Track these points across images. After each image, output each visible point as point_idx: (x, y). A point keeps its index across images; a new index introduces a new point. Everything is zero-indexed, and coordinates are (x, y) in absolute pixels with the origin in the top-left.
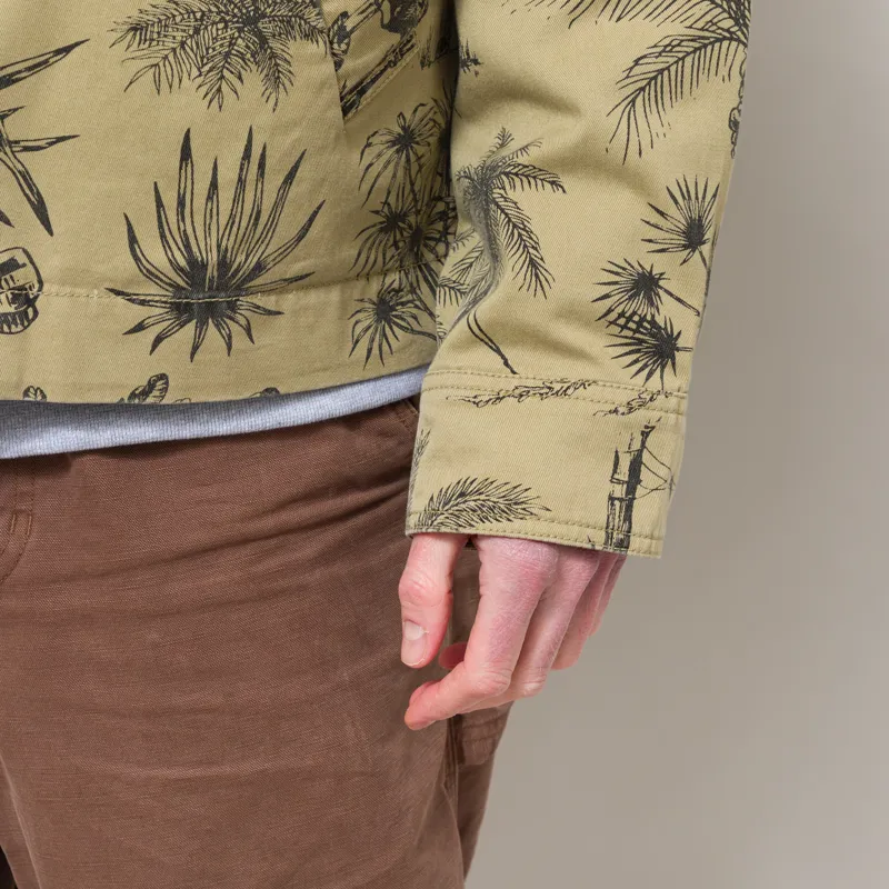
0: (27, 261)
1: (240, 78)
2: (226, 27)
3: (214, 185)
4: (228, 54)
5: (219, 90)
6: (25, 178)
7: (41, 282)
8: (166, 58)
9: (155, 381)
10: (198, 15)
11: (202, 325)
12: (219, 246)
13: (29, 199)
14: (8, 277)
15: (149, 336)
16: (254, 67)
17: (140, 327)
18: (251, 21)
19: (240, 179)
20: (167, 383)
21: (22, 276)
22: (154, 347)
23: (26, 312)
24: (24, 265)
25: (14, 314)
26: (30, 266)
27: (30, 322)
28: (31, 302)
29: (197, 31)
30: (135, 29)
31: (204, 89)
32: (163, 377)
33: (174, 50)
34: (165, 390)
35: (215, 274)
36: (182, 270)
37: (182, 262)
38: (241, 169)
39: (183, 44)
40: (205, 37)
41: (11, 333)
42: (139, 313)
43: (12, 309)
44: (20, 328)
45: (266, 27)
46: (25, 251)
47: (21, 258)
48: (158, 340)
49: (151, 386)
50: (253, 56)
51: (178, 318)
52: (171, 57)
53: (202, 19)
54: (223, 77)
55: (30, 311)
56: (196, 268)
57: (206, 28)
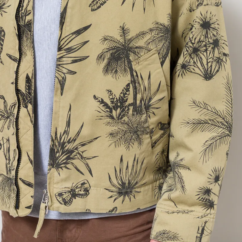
0: (87, 182)
1: (133, 144)
2: (131, 133)
3: (127, 167)
4: (131, 139)
5: (129, 147)
6: (87, 165)
7: (90, 187)
8: (118, 140)
9: (114, 208)
10: (125, 131)
11: (125, 196)
12: (128, 179)
13: (88, 169)
14: (83, 186)
15: (113, 199)
16: (136, 141)
17: (111, 197)
18: (136, 132)
19: (133, 165)
20: (117, 209)
21: (86, 186)
22: (114, 201)
23: (87, 193)
24: (87, 183)
25: (84, 194)
26: (88, 183)
27: (88, 195)
28: (88, 191)
29: (124, 135)
30: (111, 134)
31: (126, 147)
32: (116, 207)
33: (119, 139)
34: (116, 210)
35: (128, 185)
36: (120, 184)
37: (120, 183)
38: (133, 163)
39: (121, 137)
40: (126, 136)
41: (83, 198)
42: (111, 194)
43: (84, 193)
44: (85, 197)
45: (139, 133)
46: (87, 180)
47: (86, 182)
48: (115, 200)
49: (113, 209)
50: (136, 139)
51: (119, 195)
52: (119, 140)
53: (125, 132)
54: (130, 144)
55: (88, 193)
56: (123, 184)
57: (126, 134)
